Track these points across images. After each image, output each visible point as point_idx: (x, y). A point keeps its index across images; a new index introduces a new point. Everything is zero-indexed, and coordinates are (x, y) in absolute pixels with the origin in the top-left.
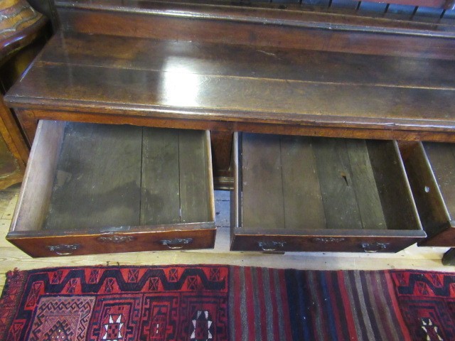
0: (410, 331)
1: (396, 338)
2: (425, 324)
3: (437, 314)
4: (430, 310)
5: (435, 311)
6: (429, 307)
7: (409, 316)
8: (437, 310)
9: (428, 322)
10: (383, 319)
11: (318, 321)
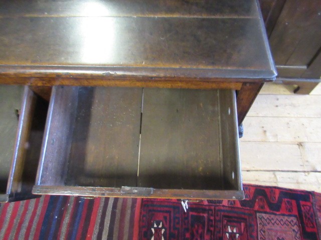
0: (140, 232)
1: (126, 237)
2: (155, 226)
3: (170, 218)
4: (165, 214)
5: (170, 215)
6: (167, 212)
7: (145, 218)
8: (172, 214)
9: (158, 225)
10: (122, 220)
11: (67, 220)
